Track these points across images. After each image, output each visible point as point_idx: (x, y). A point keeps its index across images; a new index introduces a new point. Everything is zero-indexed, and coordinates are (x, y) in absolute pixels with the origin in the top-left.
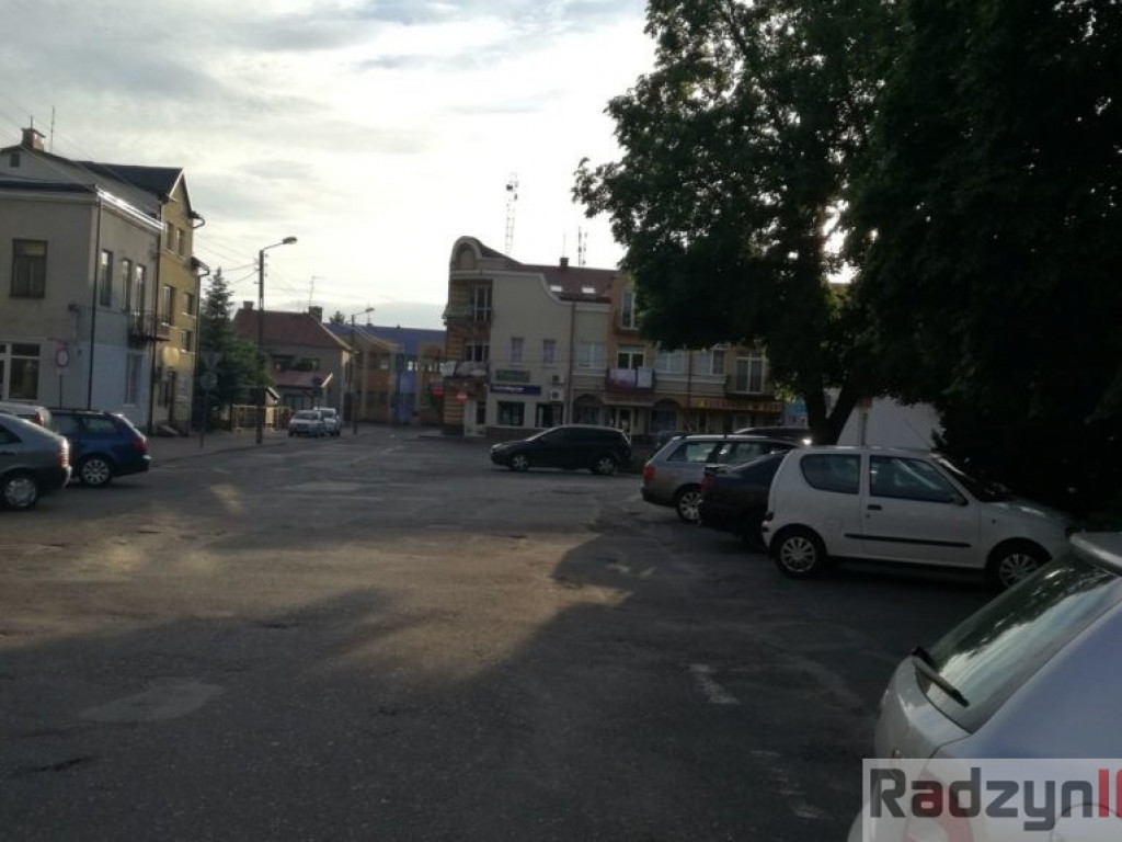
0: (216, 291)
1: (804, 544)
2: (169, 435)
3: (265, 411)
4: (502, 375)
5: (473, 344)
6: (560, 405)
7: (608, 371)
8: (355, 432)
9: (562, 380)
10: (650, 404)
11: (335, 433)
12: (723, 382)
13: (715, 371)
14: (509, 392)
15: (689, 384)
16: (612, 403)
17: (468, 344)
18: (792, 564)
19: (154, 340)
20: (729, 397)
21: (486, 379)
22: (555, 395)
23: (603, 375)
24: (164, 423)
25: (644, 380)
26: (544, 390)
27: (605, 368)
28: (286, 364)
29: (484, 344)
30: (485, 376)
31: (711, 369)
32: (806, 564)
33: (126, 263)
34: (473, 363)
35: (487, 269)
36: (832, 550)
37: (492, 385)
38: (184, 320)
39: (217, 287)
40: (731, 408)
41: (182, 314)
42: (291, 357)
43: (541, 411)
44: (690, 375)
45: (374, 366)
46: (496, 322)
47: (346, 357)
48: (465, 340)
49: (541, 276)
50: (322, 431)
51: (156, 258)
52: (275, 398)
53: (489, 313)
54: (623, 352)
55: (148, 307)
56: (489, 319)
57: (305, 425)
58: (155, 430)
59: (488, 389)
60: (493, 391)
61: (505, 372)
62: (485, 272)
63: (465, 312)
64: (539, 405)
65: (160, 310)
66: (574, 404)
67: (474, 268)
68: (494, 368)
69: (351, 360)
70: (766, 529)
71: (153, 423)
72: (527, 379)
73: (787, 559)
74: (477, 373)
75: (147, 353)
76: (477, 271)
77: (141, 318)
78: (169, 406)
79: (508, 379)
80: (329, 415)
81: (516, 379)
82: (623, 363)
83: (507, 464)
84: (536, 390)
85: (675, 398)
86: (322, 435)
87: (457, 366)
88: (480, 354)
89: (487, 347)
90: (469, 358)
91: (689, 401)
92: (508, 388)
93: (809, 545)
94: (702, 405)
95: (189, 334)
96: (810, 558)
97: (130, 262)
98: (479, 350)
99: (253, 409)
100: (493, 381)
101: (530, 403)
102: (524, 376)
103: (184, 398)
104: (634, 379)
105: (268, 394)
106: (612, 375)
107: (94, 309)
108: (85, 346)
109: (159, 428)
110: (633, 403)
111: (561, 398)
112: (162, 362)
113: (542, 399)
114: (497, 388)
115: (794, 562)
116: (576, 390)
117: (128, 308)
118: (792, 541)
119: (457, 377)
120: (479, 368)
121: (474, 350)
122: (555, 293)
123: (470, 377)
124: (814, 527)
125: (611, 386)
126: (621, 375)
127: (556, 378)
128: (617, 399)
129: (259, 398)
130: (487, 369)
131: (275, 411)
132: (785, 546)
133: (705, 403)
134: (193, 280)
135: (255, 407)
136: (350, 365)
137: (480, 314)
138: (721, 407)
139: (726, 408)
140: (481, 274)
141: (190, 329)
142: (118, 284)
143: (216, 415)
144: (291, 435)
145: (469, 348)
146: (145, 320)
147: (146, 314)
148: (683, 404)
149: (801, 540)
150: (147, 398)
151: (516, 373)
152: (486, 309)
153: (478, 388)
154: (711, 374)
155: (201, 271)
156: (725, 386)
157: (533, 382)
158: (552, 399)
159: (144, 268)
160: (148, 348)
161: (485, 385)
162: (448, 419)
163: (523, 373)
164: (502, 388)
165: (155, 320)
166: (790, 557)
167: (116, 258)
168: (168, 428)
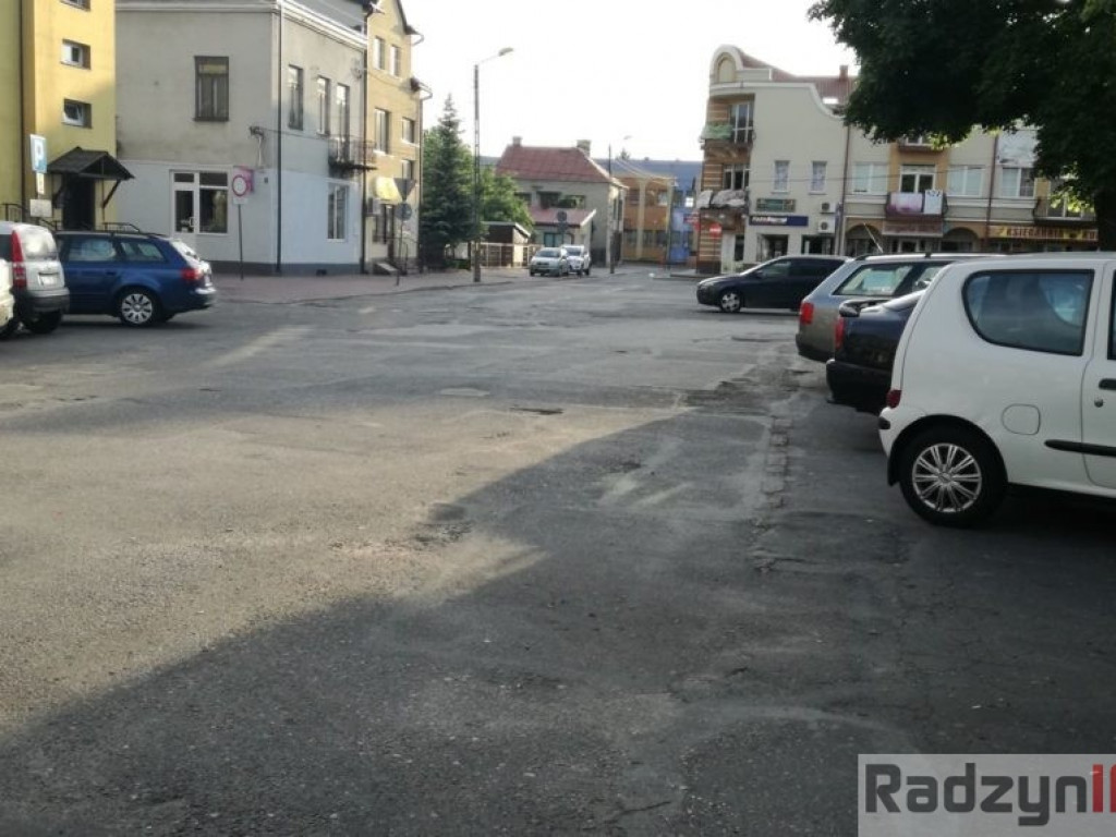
0: (447, 117)
1: (959, 457)
2: (385, 273)
3: (511, 249)
4: (764, 205)
5: (731, 170)
6: (832, 238)
7: (888, 197)
8: (612, 272)
9: (832, 209)
10: (940, 235)
11: (582, 273)
12: (1033, 206)
13: (1022, 193)
14: (770, 224)
15: (989, 209)
16: (892, 233)
17: (728, 170)
18: (933, 496)
19: (364, 169)
20: (1039, 223)
21: (745, 209)
22: (824, 226)
23: (884, 201)
24: (384, 261)
25: (933, 206)
26: (811, 221)
27: (885, 193)
28: (548, 200)
29: (745, 170)
30: (743, 207)
31: (1018, 190)
32: (962, 498)
33: (322, 82)
34: (731, 192)
35: (750, 81)
36: (1017, 473)
37: (751, 217)
38: (406, 149)
39: (448, 113)
40: (1040, 237)
41: (400, 140)
42: (556, 195)
43: (807, 244)
44: (990, 199)
45: (651, 202)
46: (757, 143)
47: (614, 193)
48: (725, 165)
49: (812, 87)
50: (565, 270)
51: (363, 76)
52: (525, 236)
53: (751, 132)
54: (909, 172)
55: (355, 133)
56: (750, 140)
57: (546, 264)
58: (369, 268)
59: (747, 221)
60: (752, 223)
61: (768, 201)
62: (745, 84)
63: (723, 133)
64: (805, 238)
65: (370, 137)
66: (847, 234)
67: (734, 82)
68: (753, 198)
69: (619, 195)
70: (885, 425)
71: (367, 260)
72: (792, 208)
73: (924, 485)
74: (736, 202)
75: (354, 183)
76: (737, 85)
77: (346, 145)
78: (388, 242)
79: (770, 209)
80: (577, 253)
81: (780, 209)
82: (907, 185)
83: (715, 304)
84: (802, 221)
85: (973, 228)
86: (566, 274)
87: (712, 197)
88: (740, 181)
89: (747, 175)
90: (728, 187)
91: (988, 230)
92: (769, 219)
93: (969, 459)
94: (1004, 234)
95: (412, 164)
96: (971, 486)
97: (328, 80)
98: (739, 176)
99: (498, 247)
100: (753, 211)
101: (795, 236)
102: (789, 204)
103: (408, 233)
104: (920, 206)
105: (515, 231)
106: (893, 202)
107: (280, 132)
108: (272, 173)
109: (376, 266)
110: (916, 234)
111: (831, 229)
112: (375, 195)
113: (810, 231)
114: (758, 220)
115: (937, 490)
116: (848, 219)
117: (328, 133)
118: (934, 449)
119: (712, 208)
120: (737, 196)
121: (733, 177)
122: (828, 106)
123: (726, 208)
124: (980, 424)
125: (891, 213)
126: (904, 200)
127: (826, 206)
128: (899, 230)
129: (505, 235)
130: (746, 199)
131: (525, 249)
132: (921, 460)
133: (1009, 232)
134: (414, 105)
135: (500, 245)
136: (618, 202)
137: (741, 134)
138: (1028, 236)
139: (1034, 237)
140: (742, 88)
141: (412, 159)
142: (311, 106)
143: (450, 253)
144: (532, 274)
145: (730, 173)
146: (351, 146)
147: (351, 139)
148: (980, 233)
149: (953, 449)
150: (358, 232)
151: (780, 201)
152: (747, 128)
153: (735, 221)
154: (1017, 196)
155: (423, 94)
156: (1034, 211)
157: (799, 212)
158: (821, 231)
159: (347, 88)
160: (355, 178)
161: (744, 216)
162: (704, 256)
163: (787, 202)
164: (764, 219)
165: (364, 146)
166: (930, 483)
167: (307, 76)
168: (386, 267)
